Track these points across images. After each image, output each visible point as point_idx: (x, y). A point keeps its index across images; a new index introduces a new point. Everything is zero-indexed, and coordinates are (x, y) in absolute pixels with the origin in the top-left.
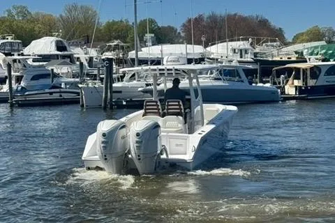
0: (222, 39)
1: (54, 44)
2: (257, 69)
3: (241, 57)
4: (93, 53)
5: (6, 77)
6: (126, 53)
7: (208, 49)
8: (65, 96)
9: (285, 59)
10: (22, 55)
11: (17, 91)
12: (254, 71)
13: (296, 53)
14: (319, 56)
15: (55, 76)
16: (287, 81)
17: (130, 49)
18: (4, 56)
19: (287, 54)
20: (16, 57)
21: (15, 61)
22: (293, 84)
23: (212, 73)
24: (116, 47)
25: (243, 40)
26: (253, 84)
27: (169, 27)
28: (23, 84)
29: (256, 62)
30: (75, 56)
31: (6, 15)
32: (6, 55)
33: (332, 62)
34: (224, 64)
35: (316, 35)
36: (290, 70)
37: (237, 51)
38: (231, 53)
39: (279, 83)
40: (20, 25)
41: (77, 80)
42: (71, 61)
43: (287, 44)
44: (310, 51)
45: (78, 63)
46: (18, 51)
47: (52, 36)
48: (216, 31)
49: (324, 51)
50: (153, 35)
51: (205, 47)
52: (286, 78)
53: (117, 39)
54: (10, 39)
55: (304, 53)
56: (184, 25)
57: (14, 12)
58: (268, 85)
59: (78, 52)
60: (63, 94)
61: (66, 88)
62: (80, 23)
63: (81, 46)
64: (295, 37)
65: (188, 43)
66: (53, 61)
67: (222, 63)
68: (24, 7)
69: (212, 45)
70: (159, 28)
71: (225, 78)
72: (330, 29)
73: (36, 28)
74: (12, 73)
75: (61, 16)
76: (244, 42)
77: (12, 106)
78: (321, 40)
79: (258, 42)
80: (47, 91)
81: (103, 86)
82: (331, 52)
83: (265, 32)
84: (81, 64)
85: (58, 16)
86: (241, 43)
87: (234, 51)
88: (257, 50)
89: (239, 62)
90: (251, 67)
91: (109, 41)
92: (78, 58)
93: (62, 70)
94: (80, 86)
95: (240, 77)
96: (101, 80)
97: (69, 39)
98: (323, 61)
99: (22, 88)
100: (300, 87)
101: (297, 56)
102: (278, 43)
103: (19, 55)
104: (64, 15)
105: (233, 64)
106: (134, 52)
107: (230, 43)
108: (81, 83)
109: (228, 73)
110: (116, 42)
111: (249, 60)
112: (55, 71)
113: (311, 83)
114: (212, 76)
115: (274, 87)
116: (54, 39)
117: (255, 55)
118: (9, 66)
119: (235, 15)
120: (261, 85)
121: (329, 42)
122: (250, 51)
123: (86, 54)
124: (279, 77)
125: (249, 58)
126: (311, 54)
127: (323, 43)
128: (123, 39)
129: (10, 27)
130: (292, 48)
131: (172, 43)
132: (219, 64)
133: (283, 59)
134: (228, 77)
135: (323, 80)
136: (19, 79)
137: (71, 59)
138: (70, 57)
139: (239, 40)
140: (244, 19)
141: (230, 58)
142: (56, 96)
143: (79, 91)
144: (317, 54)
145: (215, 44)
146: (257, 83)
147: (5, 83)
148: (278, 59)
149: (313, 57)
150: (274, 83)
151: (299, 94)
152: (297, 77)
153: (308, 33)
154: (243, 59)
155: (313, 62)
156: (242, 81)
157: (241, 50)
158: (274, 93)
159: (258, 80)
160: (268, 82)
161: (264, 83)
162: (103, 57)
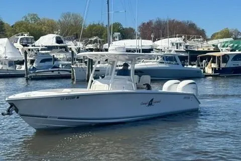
0: (165, 36)
1: (55, 39)
2: (187, 56)
3: (177, 48)
4: (80, 45)
5: (24, 61)
6: (101, 45)
7: (156, 42)
8: (62, 73)
9: (206, 49)
10: (34, 46)
11: (30, 70)
12: (186, 58)
13: (213, 45)
14: (228, 48)
15: (56, 60)
16: (207, 64)
17: (104, 42)
18: (22, 47)
19: (207, 47)
20: (30, 47)
21: (29, 50)
22: (211, 66)
23: (158, 59)
24: (96, 41)
25: (178, 37)
26: (185, 66)
27: (130, 28)
28: (34, 65)
29: (187, 51)
30: (68, 47)
31: (24, 20)
32: (24, 46)
33: (237, 52)
34: (166, 53)
35: (226, 34)
36: (209, 57)
37: (174, 44)
38: (170, 46)
39: (202, 66)
40: (33, 26)
41: (70, 62)
42: (66, 50)
43: (208, 40)
44: (223, 45)
45: (70, 51)
46: (32, 43)
47: (53, 33)
48: (161, 31)
49: (232, 45)
50: (119, 33)
51: (154, 41)
52: (206, 62)
53: (96, 36)
54: (26, 36)
55: (219, 46)
56: (140, 27)
57: (29, 18)
58: (195, 67)
59: (71, 44)
60: (60, 72)
61: (63, 68)
62: (72, 25)
63: (73, 40)
64: (213, 35)
65: (142, 39)
66: (54, 50)
67: (164, 52)
68: (35, 15)
69: (158, 40)
70: (123, 29)
71: (166, 62)
72: (236, 30)
73: (43, 29)
74: (28, 58)
75: (59, 20)
76: (180, 38)
77: (27, 79)
78: (229, 38)
79: (188, 38)
80: (50, 69)
81: (87, 66)
82: (236, 45)
83: (193, 32)
84: (73, 52)
85: (58, 20)
86: (177, 39)
87: (173, 44)
88: (188, 44)
89: (176, 51)
90: (183, 55)
91: (90, 37)
92: (70, 48)
93: (60, 56)
94: (72, 66)
95: (176, 62)
96: (86, 62)
97: (64, 36)
98: (231, 51)
99: (34, 67)
100: (215, 68)
101: (214, 47)
102: (202, 39)
103: (32, 46)
104: (61, 20)
105: (172, 53)
106: (107, 44)
107: (170, 39)
108: (73, 65)
109: (169, 59)
110: (95, 38)
111: (182, 50)
112: (55, 56)
113: (223, 65)
114: (158, 60)
115: (199, 68)
116: (55, 35)
117: (187, 47)
118: (26, 53)
119: (174, 20)
120: (190, 66)
121: (235, 39)
122: (183, 44)
123: (75, 45)
124: (202, 61)
125: (182, 49)
126: (223, 46)
127: (231, 39)
128: (100, 35)
129: (26, 27)
130: (211, 43)
131: (132, 39)
132: (163, 53)
133: (205, 50)
134: (169, 62)
135: (230, 64)
136: (32, 62)
137: (66, 49)
138: (65, 47)
139: (176, 37)
140: (179, 23)
141: (170, 49)
142: (56, 73)
143: (71, 70)
144: (227, 46)
145: (160, 39)
146: (187, 65)
147: (23, 64)
148: (201, 49)
149: (224, 49)
150: (199, 66)
151: (215, 73)
152: (214, 62)
153: (221, 33)
154: (178, 50)
155: (224, 52)
156: (178, 64)
157: (177, 44)
158: (199, 72)
159: (188, 63)
160: (195, 65)
161: (192, 65)
162: (87, 48)
